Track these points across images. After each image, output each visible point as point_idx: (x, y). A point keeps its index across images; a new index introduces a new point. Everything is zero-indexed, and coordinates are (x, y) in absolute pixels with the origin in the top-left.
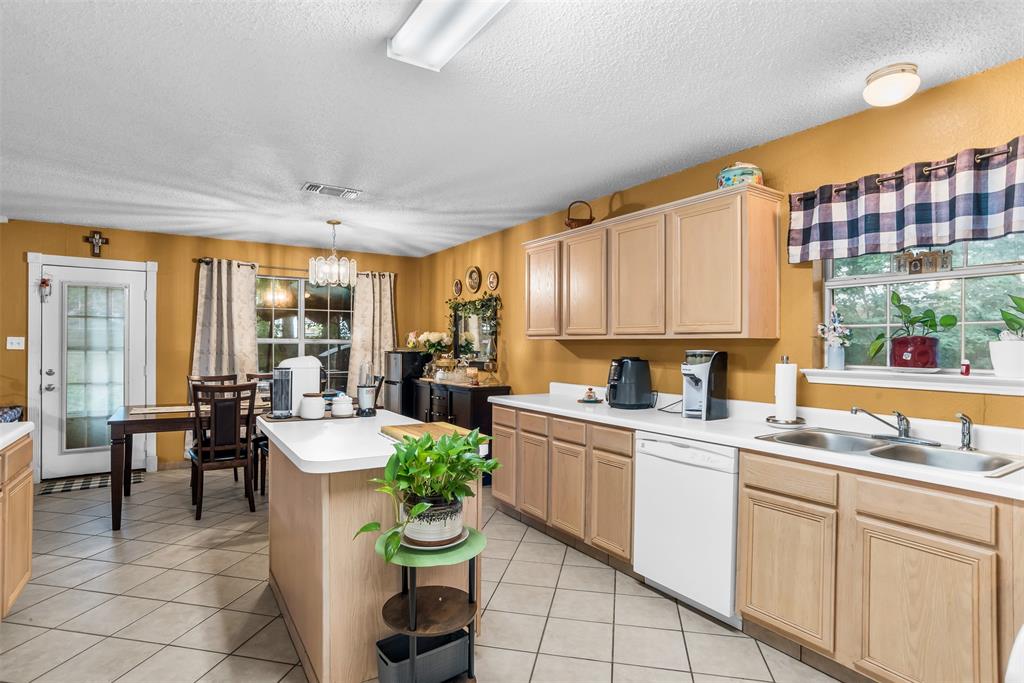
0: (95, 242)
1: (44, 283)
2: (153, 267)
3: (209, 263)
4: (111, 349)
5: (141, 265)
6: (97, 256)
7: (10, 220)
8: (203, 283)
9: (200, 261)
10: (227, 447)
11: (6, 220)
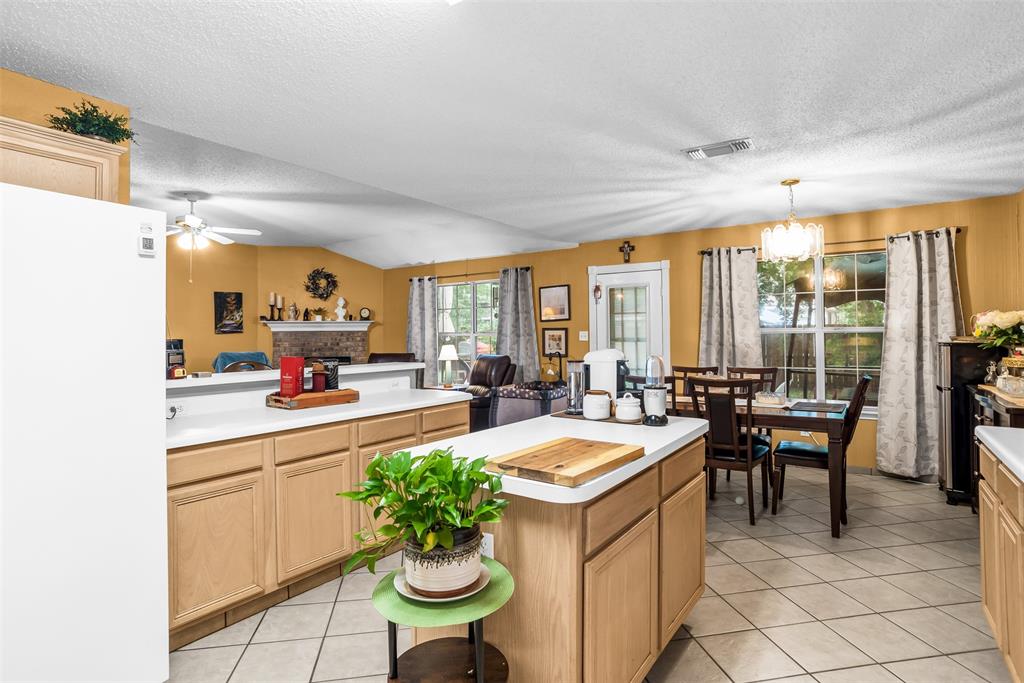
0: (627, 250)
1: (597, 289)
2: (666, 264)
3: (710, 254)
4: (638, 340)
5: (656, 265)
6: (627, 261)
7: (580, 245)
8: (706, 274)
9: (703, 253)
10: (728, 447)
11: (577, 245)
